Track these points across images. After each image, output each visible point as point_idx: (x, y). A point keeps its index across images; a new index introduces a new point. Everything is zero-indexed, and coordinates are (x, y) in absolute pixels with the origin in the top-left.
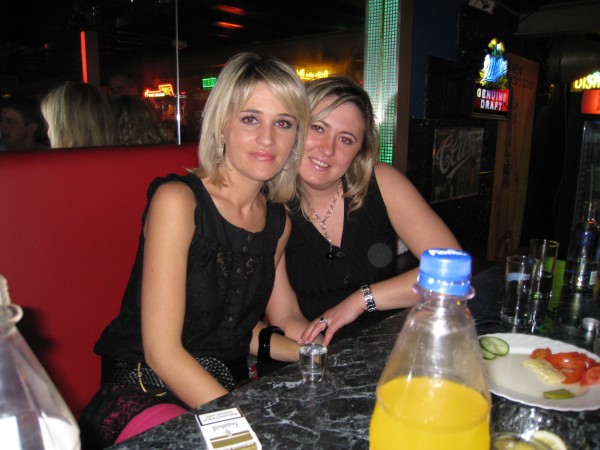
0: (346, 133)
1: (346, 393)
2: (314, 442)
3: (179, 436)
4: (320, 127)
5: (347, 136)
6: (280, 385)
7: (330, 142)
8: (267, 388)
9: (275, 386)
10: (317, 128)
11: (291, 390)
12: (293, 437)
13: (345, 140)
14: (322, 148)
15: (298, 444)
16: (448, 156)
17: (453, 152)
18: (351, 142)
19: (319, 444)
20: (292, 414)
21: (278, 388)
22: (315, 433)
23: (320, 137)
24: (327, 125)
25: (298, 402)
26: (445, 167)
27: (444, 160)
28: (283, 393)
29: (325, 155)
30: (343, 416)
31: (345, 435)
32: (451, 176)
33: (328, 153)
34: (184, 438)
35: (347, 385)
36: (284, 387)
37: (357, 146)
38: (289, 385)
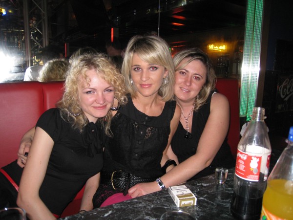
0: (197, 74)
1: (229, 190)
2: (214, 207)
3: (158, 199)
4: (184, 73)
5: (197, 76)
6: (200, 184)
7: (189, 80)
8: (194, 185)
9: (198, 185)
10: (183, 73)
11: (205, 187)
12: (205, 204)
13: (196, 78)
14: (185, 82)
15: (207, 207)
16: (285, 89)
17: (288, 87)
18: (199, 79)
19: (216, 208)
20: (205, 196)
21: (199, 186)
22: (214, 204)
23: (184, 77)
24: (187, 71)
25: (208, 192)
26: (283, 95)
27: (283, 91)
28: (201, 188)
29: (187, 85)
30: (227, 199)
31: (227, 206)
32: (286, 99)
33: (188, 84)
34: (160, 200)
35: (229, 187)
36: (202, 185)
37: (203, 81)
38: (203, 184)
